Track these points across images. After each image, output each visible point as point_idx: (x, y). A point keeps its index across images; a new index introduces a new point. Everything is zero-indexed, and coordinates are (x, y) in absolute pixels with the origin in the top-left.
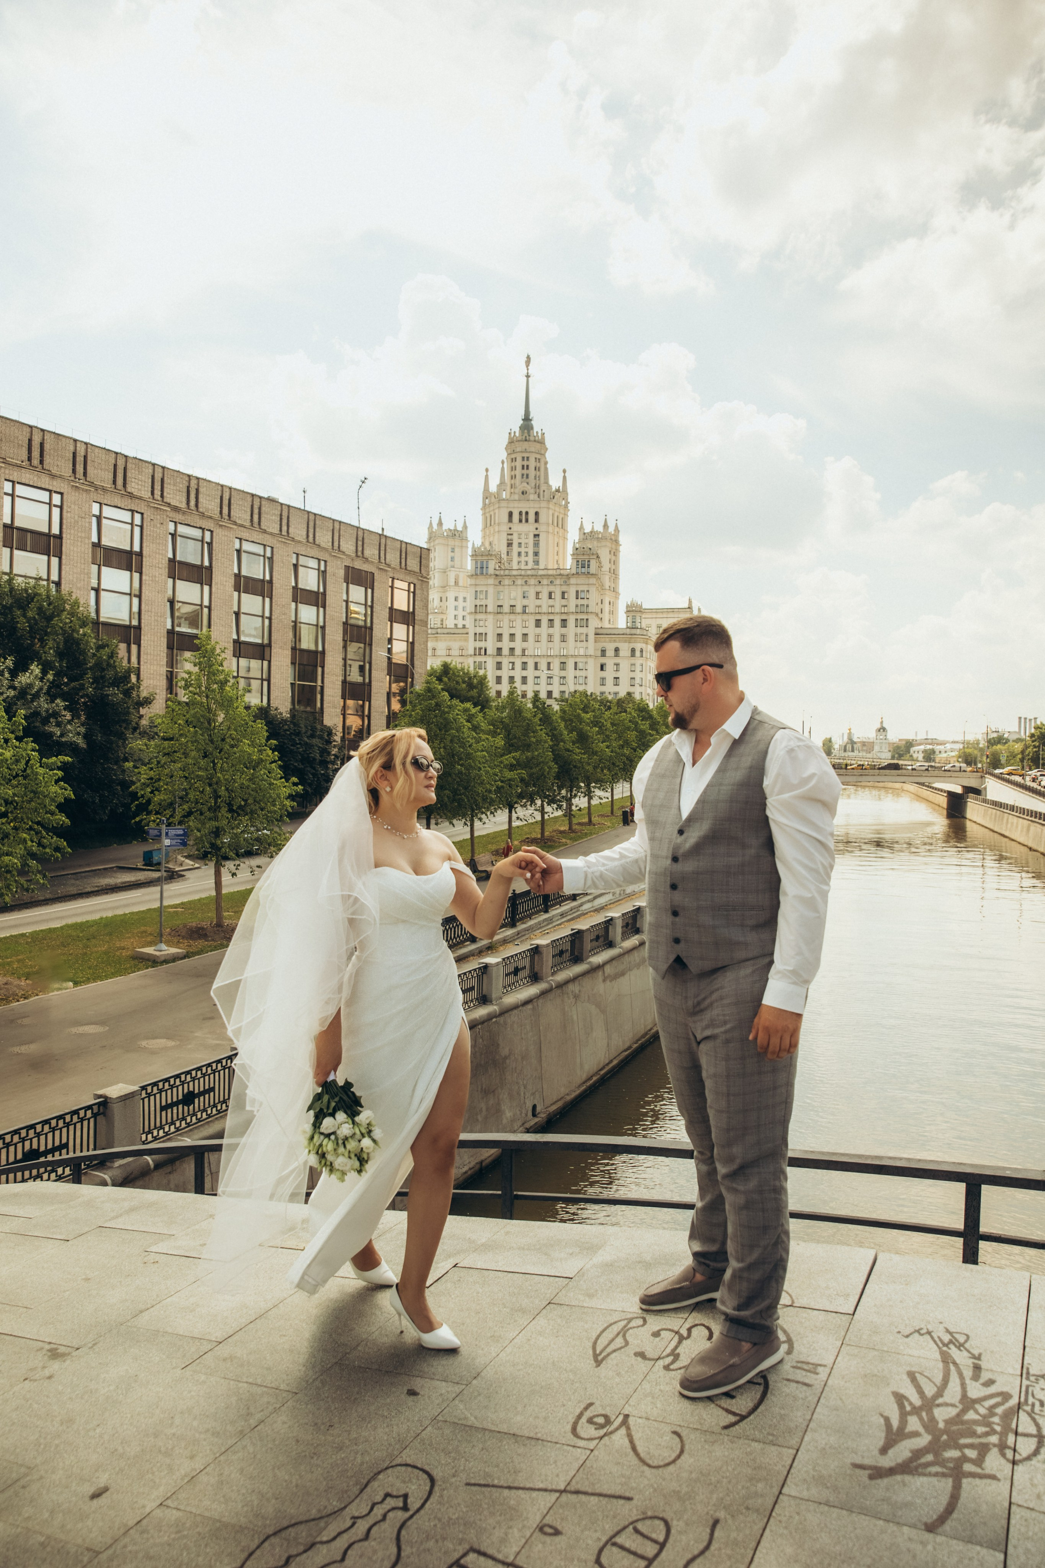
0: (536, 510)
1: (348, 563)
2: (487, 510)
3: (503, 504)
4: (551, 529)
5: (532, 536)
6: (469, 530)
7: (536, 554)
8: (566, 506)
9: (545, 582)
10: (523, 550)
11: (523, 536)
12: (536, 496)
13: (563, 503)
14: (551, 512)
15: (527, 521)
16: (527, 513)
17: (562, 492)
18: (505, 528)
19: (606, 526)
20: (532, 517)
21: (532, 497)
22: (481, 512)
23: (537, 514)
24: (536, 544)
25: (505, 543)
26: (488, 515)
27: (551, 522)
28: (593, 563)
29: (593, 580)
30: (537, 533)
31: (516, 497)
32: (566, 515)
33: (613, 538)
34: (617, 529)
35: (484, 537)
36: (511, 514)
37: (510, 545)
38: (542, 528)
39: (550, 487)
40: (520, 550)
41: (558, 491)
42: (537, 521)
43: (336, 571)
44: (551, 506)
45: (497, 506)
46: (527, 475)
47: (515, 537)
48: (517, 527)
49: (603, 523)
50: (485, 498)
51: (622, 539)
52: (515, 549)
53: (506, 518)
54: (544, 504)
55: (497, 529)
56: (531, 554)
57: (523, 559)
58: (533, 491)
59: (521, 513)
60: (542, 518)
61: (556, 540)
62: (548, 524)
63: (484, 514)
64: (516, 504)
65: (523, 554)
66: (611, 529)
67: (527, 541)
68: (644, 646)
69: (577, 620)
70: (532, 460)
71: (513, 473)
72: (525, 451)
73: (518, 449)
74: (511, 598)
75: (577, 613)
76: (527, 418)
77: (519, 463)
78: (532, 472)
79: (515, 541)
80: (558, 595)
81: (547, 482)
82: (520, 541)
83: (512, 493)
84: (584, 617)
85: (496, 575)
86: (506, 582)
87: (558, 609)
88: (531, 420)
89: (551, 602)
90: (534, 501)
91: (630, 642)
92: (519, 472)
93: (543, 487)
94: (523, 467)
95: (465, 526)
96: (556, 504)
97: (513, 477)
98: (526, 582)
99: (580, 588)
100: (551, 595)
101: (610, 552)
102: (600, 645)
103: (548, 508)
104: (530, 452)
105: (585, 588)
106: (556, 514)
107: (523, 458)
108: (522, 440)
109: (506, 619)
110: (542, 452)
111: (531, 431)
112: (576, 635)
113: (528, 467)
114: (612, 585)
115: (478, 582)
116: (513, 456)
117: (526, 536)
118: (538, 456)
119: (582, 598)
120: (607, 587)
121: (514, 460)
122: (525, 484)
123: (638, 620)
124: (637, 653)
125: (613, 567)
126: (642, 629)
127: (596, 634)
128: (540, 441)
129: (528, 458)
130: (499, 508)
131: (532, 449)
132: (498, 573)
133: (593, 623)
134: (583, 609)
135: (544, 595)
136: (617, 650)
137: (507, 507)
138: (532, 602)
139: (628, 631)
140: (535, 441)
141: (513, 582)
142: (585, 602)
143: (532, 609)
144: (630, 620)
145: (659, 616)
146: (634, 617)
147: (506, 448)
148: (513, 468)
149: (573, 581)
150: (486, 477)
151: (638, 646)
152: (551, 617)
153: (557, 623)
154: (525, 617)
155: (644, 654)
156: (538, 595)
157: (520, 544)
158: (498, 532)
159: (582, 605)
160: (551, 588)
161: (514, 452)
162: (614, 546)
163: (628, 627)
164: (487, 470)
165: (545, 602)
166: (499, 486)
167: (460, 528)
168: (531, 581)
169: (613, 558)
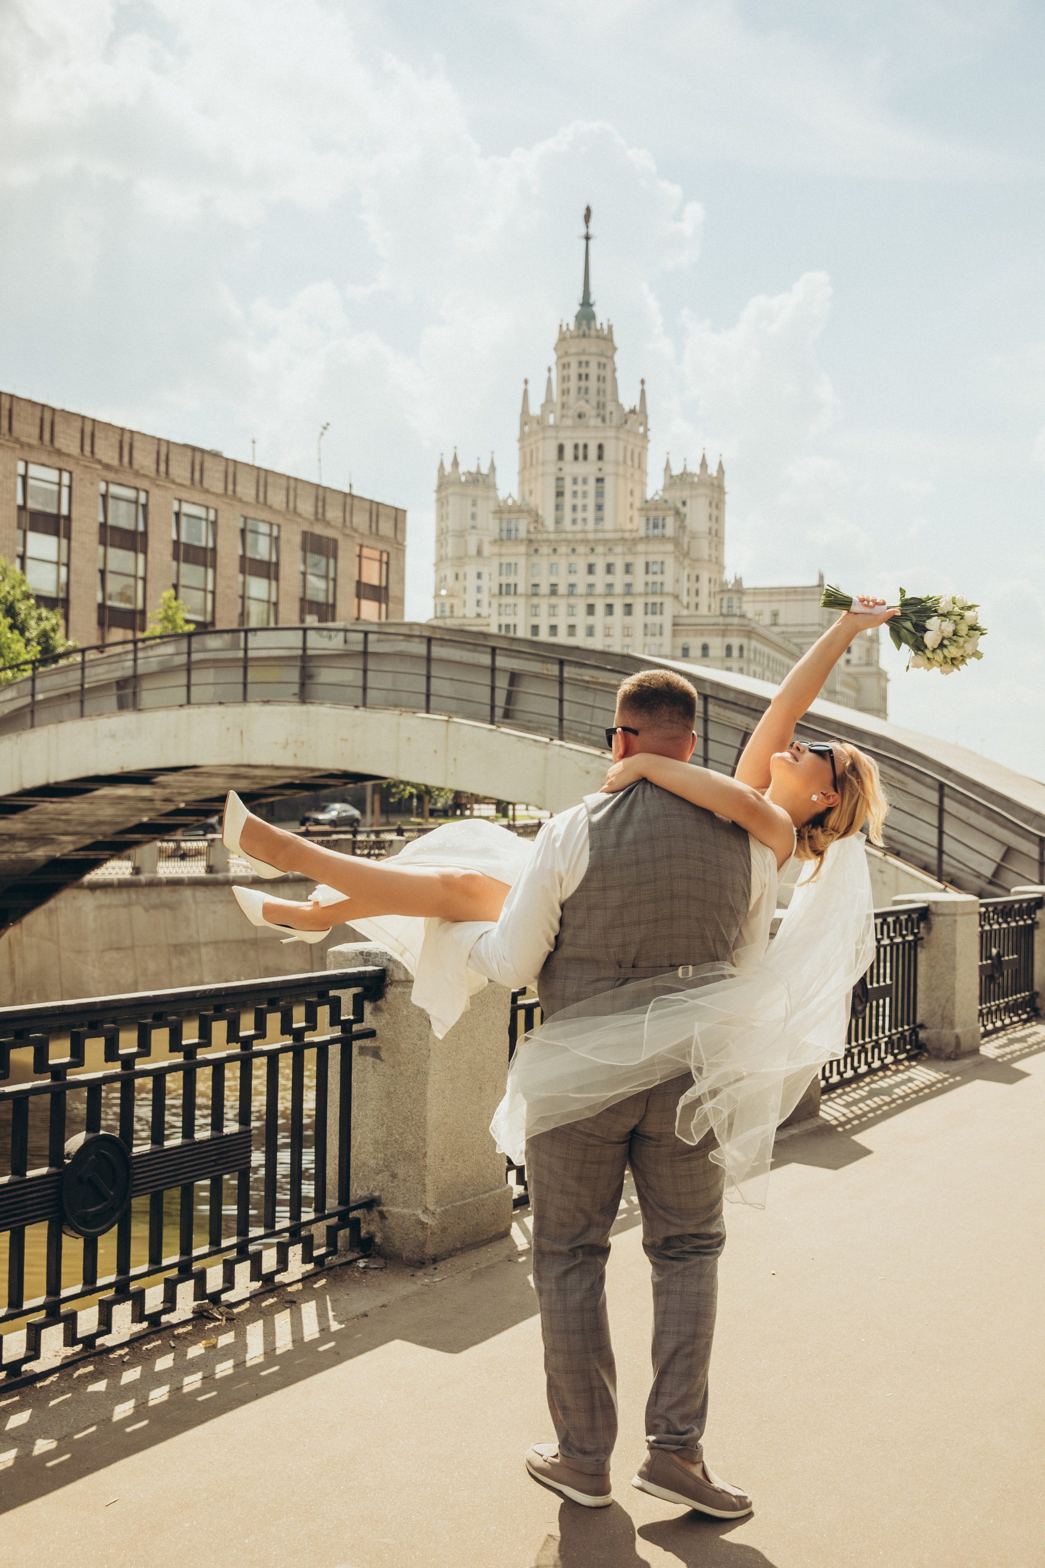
0: (599, 442)
1: (306, 527)
2: (526, 443)
3: (551, 433)
4: (621, 470)
5: (592, 482)
6: (498, 473)
7: (599, 507)
8: (645, 436)
9: (600, 549)
10: (579, 502)
11: (580, 481)
12: (599, 420)
13: (641, 429)
14: (621, 444)
15: (585, 458)
16: (585, 446)
17: (639, 414)
18: (552, 468)
19: (704, 465)
20: (593, 452)
21: (594, 422)
22: (517, 445)
23: (600, 447)
24: (600, 494)
25: (552, 492)
26: (528, 450)
27: (621, 458)
28: (670, 522)
29: (672, 547)
30: (600, 475)
31: (569, 422)
32: (645, 448)
33: (716, 483)
34: (721, 471)
35: (522, 483)
36: (561, 449)
37: (560, 494)
38: (608, 468)
39: (620, 406)
40: (575, 502)
41: (633, 412)
42: (600, 457)
43: (292, 539)
44: (622, 435)
45: (540, 436)
46: (587, 390)
47: (568, 482)
48: (571, 468)
50: (524, 423)
52: (568, 501)
53: (553, 453)
54: (611, 433)
55: (540, 470)
56: (591, 508)
57: (580, 515)
58: (594, 413)
59: (576, 447)
60: (608, 453)
61: (630, 486)
62: (617, 462)
63: (522, 448)
64: (569, 433)
65: (579, 508)
67: (585, 488)
68: (745, 641)
69: (646, 604)
70: (593, 365)
71: (565, 386)
72: (583, 353)
73: (573, 350)
74: (551, 572)
75: (646, 594)
76: (586, 303)
77: (574, 371)
78: (593, 384)
79: (568, 488)
80: (619, 568)
81: (616, 400)
82: (575, 488)
83: (563, 416)
84: (657, 599)
85: (530, 541)
86: (545, 550)
87: (619, 589)
88: (591, 305)
89: (609, 579)
90: (596, 427)
91: (724, 636)
92: (573, 384)
93: (610, 407)
94: (580, 376)
95: (493, 468)
96: (629, 432)
97: (565, 392)
98: (574, 550)
99: (651, 558)
100: (609, 568)
101: (710, 504)
102: (681, 641)
103: (617, 438)
104: (590, 354)
105: (659, 558)
106: (629, 448)
107: (580, 363)
108: (578, 336)
109: (544, 604)
110: (609, 353)
111: (593, 323)
112: (646, 626)
113: (587, 376)
114: (714, 554)
115: (504, 550)
116: (565, 360)
117: (585, 481)
118: (603, 360)
119: (655, 573)
120: (706, 557)
121: (567, 366)
122: (582, 403)
123: (735, 603)
124: (735, 652)
125: (715, 526)
126: (743, 616)
127: (675, 625)
128: (607, 338)
129: (587, 363)
130: (544, 438)
131: (593, 349)
132: (533, 537)
133: (670, 608)
134: (655, 589)
135: (600, 569)
136: (705, 648)
137: (556, 438)
138: (581, 580)
139: (721, 620)
140: (598, 337)
141: (555, 550)
142: (658, 578)
143: (581, 589)
144: (725, 604)
145: (775, 598)
146: (730, 600)
147: (556, 349)
148: (565, 379)
149: (641, 548)
150: (526, 392)
151: (735, 642)
152: (609, 601)
153: (618, 609)
154: (572, 601)
155: (745, 653)
156: (591, 569)
157: (575, 493)
158: (543, 475)
159: (654, 583)
160: (610, 559)
161: (566, 354)
162: (716, 495)
163: (722, 615)
164: (526, 382)
165: (600, 579)
166: (543, 406)
167: (485, 470)
168: (581, 549)
169: (715, 513)
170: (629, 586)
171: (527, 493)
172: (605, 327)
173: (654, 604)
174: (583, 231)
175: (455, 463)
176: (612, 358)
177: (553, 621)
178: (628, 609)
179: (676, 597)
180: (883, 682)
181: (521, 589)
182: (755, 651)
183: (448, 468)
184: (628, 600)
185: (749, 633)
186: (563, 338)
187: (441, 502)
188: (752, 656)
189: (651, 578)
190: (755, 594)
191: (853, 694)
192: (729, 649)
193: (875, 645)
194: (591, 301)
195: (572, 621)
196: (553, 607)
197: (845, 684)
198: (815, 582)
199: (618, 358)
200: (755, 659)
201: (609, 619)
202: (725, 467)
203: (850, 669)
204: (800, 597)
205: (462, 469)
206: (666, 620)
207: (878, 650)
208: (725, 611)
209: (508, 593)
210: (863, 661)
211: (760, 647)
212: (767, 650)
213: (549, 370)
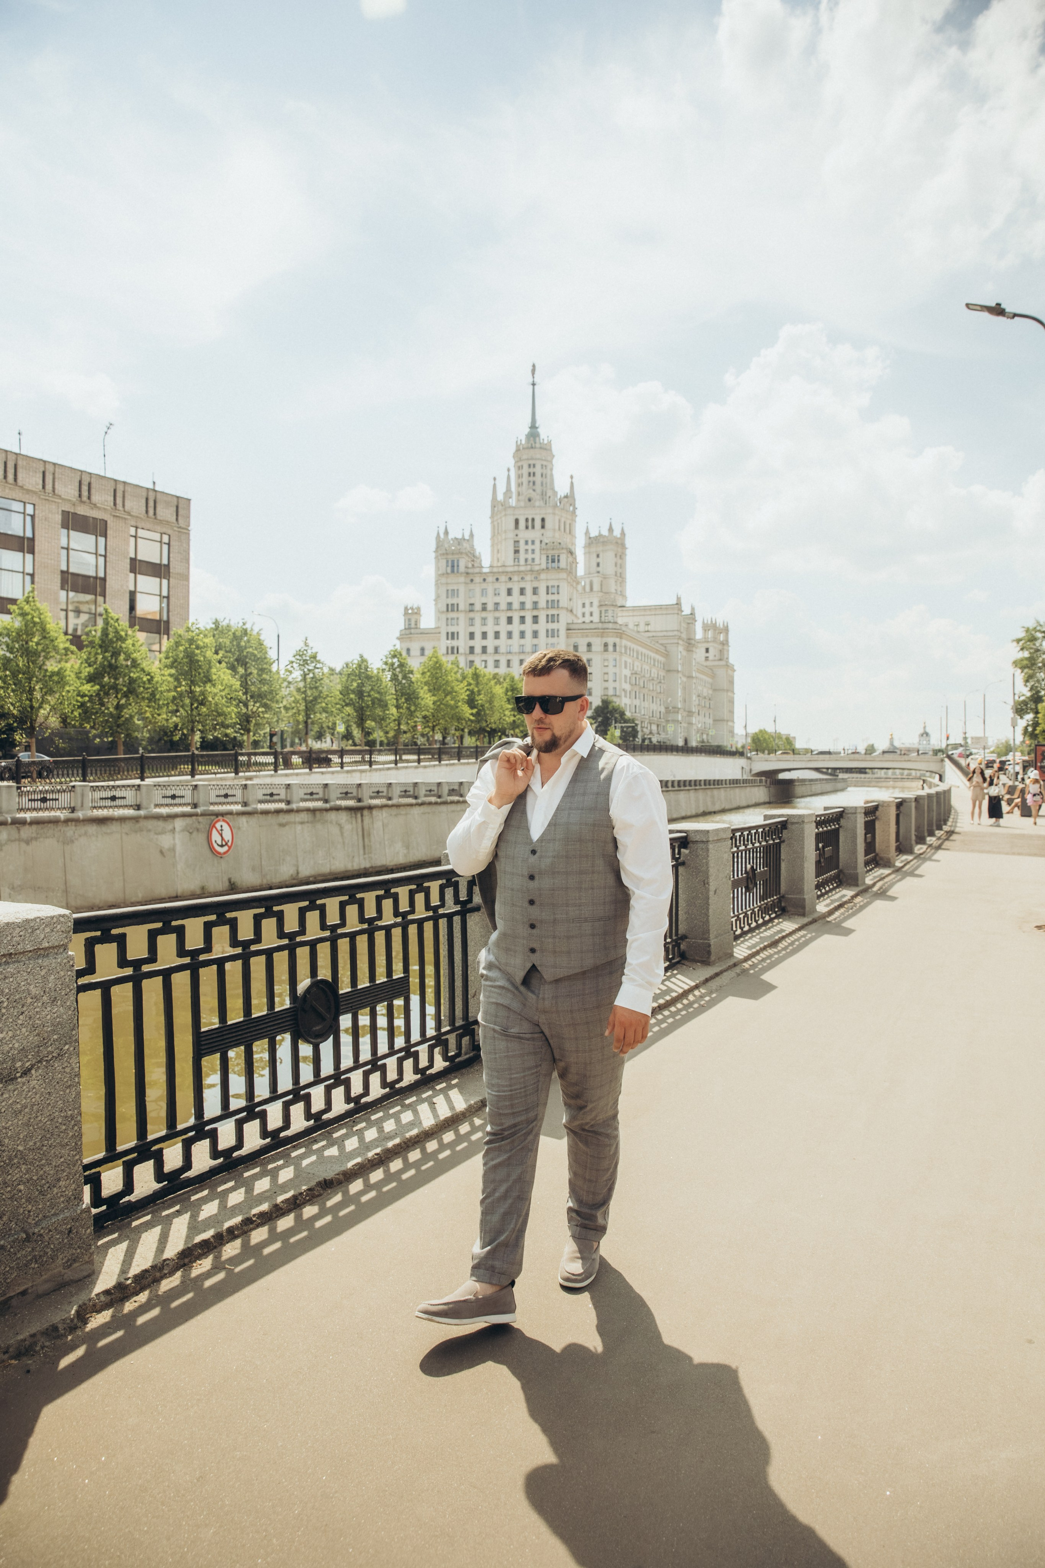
0: (542, 516)
1: (68, 508)
2: (495, 518)
3: (509, 511)
4: (558, 535)
5: (537, 543)
6: (475, 538)
8: (574, 512)
9: (516, 578)
10: (530, 556)
11: (530, 543)
12: (542, 503)
13: (571, 508)
14: (557, 518)
15: (533, 527)
16: (533, 520)
17: (570, 498)
18: (511, 535)
19: (611, 529)
21: (538, 503)
22: (489, 521)
23: (543, 520)
25: (511, 550)
26: (496, 523)
27: (557, 527)
28: (563, 558)
29: (564, 575)
30: (543, 538)
31: (522, 504)
32: (573, 520)
33: (619, 541)
34: (623, 533)
36: (517, 522)
37: (517, 552)
38: (549, 533)
39: (555, 493)
40: (527, 556)
41: (566, 497)
42: (543, 527)
44: (557, 512)
45: (503, 514)
46: (534, 483)
47: (522, 543)
48: (524, 534)
49: (608, 527)
50: (493, 507)
51: (628, 542)
52: (522, 556)
53: (512, 525)
54: (550, 510)
55: (505, 536)
56: (537, 560)
58: (538, 497)
59: (527, 520)
60: (548, 524)
62: (554, 530)
63: (492, 522)
64: (522, 511)
65: (530, 560)
66: (617, 533)
67: (533, 547)
68: (617, 640)
69: (548, 616)
70: (538, 467)
71: (520, 481)
72: (532, 459)
73: (524, 457)
74: (482, 595)
75: (548, 608)
76: (533, 426)
77: (525, 471)
78: (538, 479)
79: (522, 547)
80: (529, 591)
81: (553, 489)
82: (527, 547)
83: (518, 500)
84: (555, 612)
85: (467, 573)
86: (478, 579)
87: (529, 605)
88: (537, 428)
89: (522, 599)
90: (540, 507)
91: (602, 637)
92: (525, 479)
93: (549, 493)
94: (529, 474)
95: (472, 535)
96: (563, 509)
97: (520, 485)
98: (497, 579)
99: (550, 584)
100: (522, 591)
101: (616, 555)
102: (572, 641)
103: (554, 514)
104: (536, 459)
105: (556, 583)
106: (563, 520)
107: (530, 466)
108: (528, 448)
109: (478, 617)
110: (549, 458)
111: (537, 439)
112: (547, 631)
113: (534, 474)
114: (619, 589)
115: (449, 581)
116: (520, 464)
117: (533, 542)
118: (545, 463)
119: (553, 594)
120: (613, 590)
121: (520, 468)
122: (531, 491)
123: (610, 613)
124: (611, 648)
125: (619, 571)
126: (616, 623)
127: (568, 629)
128: (547, 448)
129: (534, 466)
130: (505, 515)
131: (538, 456)
132: (470, 571)
133: (565, 618)
134: (553, 604)
135: (516, 592)
136: (589, 645)
137: (514, 515)
138: (503, 600)
139: (600, 625)
140: (541, 448)
141: (484, 580)
142: (555, 597)
143: (503, 606)
144: (603, 615)
145: (648, 613)
146: (606, 611)
147: (514, 457)
148: (520, 476)
149: (543, 576)
150: (495, 485)
151: (611, 641)
152: (522, 614)
153: (529, 620)
154: (497, 614)
155: (618, 648)
156: (509, 592)
157: (527, 550)
158: (505, 539)
159: (553, 601)
160: (522, 585)
161: (520, 460)
162: (620, 550)
163: (601, 622)
164: (495, 479)
165: (516, 599)
166: (504, 494)
167: (467, 537)
168: (503, 578)
169: (619, 561)
170: (535, 603)
171: (496, 551)
172: (546, 442)
173: (553, 615)
174: (531, 381)
175: (446, 533)
176: (551, 462)
177: (484, 629)
178: (535, 619)
179: (571, 611)
180: (730, 672)
181: (461, 607)
182: (626, 647)
183: (442, 536)
184: (535, 613)
185: (621, 635)
186: (518, 450)
187: (436, 558)
188: (623, 651)
189: (551, 597)
190: (633, 610)
191: (709, 680)
192: (606, 645)
193: (725, 647)
194: (537, 425)
195: (497, 628)
196: (484, 619)
197: (698, 671)
198: (675, 602)
199: (554, 461)
200: (626, 653)
201: (523, 627)
202: (626, 531)
203: (708, 663)
204: (665, 612)
205: (451, 536)
206: (561, 626)
207: (728, 651)
208: (603, 619)
209: (453, 610)
210: (717, 658)
211: (629, 644)
212: (636, 647)
213: (509, 470)
